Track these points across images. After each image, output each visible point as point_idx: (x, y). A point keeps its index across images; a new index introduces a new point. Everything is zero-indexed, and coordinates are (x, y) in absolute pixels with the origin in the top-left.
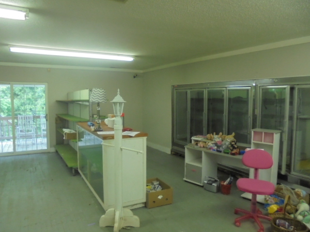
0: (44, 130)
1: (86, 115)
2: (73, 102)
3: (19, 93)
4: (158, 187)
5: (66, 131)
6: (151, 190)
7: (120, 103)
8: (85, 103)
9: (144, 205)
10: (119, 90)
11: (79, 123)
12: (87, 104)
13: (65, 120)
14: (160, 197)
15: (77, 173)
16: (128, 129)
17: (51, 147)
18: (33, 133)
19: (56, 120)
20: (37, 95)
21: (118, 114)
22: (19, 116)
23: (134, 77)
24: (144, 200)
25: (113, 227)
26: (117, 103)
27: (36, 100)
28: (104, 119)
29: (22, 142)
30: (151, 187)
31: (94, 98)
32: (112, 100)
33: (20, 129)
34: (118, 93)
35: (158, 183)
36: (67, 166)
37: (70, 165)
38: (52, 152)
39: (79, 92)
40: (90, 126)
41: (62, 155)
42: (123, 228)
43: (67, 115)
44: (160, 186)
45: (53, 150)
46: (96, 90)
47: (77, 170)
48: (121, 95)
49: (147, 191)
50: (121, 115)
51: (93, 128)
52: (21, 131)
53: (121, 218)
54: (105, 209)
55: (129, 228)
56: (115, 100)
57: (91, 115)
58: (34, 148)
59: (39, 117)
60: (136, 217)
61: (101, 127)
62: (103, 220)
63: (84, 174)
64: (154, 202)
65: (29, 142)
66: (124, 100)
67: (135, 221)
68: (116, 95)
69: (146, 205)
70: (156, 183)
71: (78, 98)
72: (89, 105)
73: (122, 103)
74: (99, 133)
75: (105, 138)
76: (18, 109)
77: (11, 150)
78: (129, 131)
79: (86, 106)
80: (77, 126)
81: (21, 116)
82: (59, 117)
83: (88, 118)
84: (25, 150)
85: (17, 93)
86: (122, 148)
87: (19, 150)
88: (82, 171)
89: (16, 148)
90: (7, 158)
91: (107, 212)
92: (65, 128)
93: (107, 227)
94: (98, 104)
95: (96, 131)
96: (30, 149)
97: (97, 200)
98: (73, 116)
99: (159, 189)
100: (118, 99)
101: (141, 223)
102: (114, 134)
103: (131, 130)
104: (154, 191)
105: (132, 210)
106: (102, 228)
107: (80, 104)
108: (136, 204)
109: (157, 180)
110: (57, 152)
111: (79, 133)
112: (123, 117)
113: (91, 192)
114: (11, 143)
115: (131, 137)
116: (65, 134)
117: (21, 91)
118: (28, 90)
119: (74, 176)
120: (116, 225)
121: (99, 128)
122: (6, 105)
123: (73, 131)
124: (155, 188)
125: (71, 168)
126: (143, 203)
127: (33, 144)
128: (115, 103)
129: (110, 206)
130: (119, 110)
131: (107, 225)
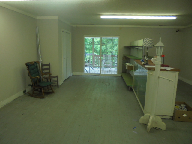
0: (116, 64)
1: (140, 55)
2: (133, 47)
3: (106, 43)
4: (184, 108)
5: (128, 64)
6: (178, 109)
7: (161, 47)
8: (140, 48)
9: (171, 118)
10: (161, 38)
11: (135, 60)
12: (141, 48)
13: (129, 58)
14: (184, 115)
15: (131, 90)
16: (166, 65)
17: (119, 73)
18: (111, 65)
19: (123, 58)
20: (114, 44)
21: (159, 54)
22: (104, 55)
23: (177, 31)
24: (172, 114)
25: (147, 125)
26: (159, 46)
27: (114, 47)
28: (152, 58)
29: (105, 69)
30: (178, 107)
31: (145, 44)
32: (156, 44)
33: (104, 62)
34: (160, 40)
35: (185, 105)
36: (126, 85)
37: (128, 85)
38: (119, 77)
39: (137, 41)
40: (141, 62)
41: (124, 78)
42: (154, 128)
43: (130, 55)
44: (186, 108)
45: (120, 75)
46: (146, 39)
47: (132, 89)
48: (162, 41)
49: (175, 109)
50: (161, 55)
51: (143, 63)
52: (105, 63)
53: (153, 121)
54: (144, 113)
55: (157, 129)
56: (157, 45)
57: (143, 56)
58: (110, 73)
59: (114, 56)
60: (164, 123)
61: (148, 63)
62: (142, 119)
63: (135, 91)
64: (179, 117)
65: (108, 69)
66: (164, 45)
67: (163, 125)
68: (158, 41)
69: (173, 118)
70: (183, 105)
71: (136, 45)
72: (143, 50)
73: (162, 47)
74: (146, 66)
75: (149, 69)
76: (105, 52)
77: (99, 73)
78: (167, 67)
79: (141, 50)
80: (134, 61)
81: (105, 55)
82: (125, 56)
83: (141, 57)
84: (105, 73)
85: (104, 42)
86: (159, 76)
87: (103, 73)
88: (135, 89)
89: (102, 72)
90: (96, 76)
91: (145, 115)
92: (128, 63)
93: (144, 124)
94: (148, 48)
95: (144, 65)
96: (108, 73)
97: (141, 108)
98: (133, 56)
99: (185, 110)
100: (160, 44)
101: (167, 128)
102: (155, 68)
103: (168, 66)
104: (180, 110)
105: (162, 119)
106: (140, 124)
107: (137, 48)
108: (166, 116)
109: (184, 103)
110: (122, 77)
111: (135, 66)
112: (164, 57)
113: (138, 102)
114: (99, 69)
115: (167, 70)
116: (127, 66)
117: (106, 41)
118: (110, 41)
119: (129, 91)
120: (149, 124)
121: (147, 63)
122: (99, 49)
123: (132, 65)
124: (182, 108)
125: (128, 87)
126: (171, 116)
127: (110, 71)
128: (157, 47)
129: (147, 112)
130: (160, 52)
131: (144, 123)
